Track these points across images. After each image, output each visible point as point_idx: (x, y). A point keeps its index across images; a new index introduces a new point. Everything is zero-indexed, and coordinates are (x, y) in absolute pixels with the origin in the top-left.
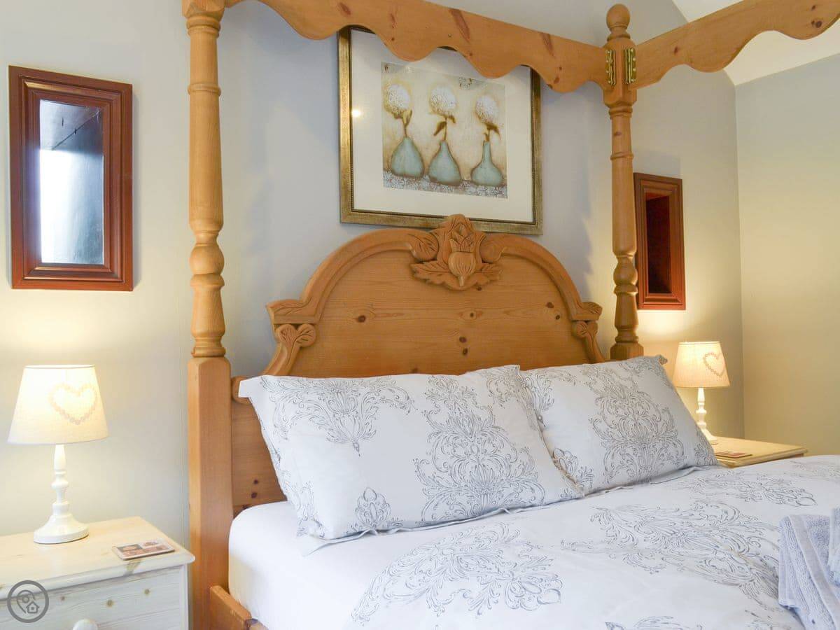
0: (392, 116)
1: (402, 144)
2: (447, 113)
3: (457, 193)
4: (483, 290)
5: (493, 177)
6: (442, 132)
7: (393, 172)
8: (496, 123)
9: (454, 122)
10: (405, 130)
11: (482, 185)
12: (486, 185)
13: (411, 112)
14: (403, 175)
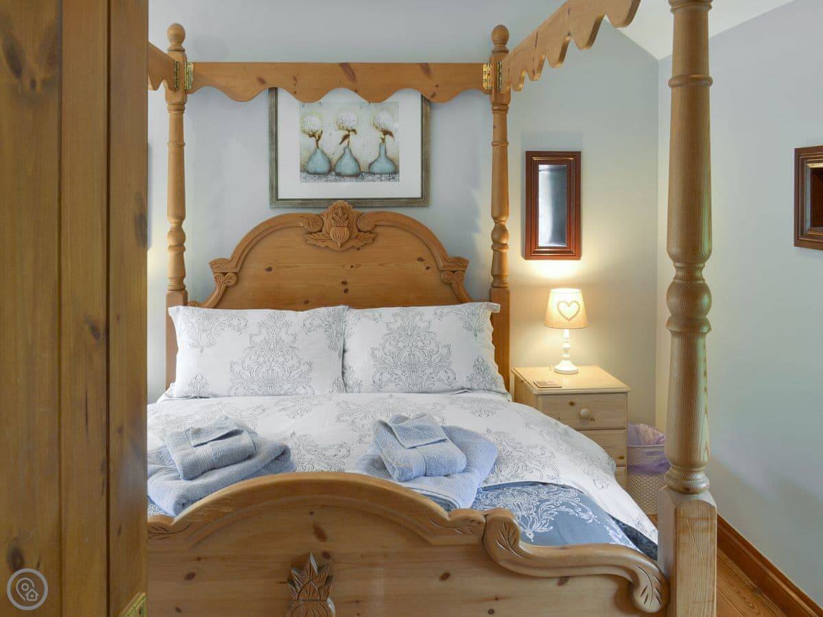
0: (308, 136)
1: (315, 152)
2: (349, 129)
3: (357, 181)
4: (361, 250)
5: (388, 167)
6: (346, 142)
7: (308, 172)
8: (390, 129)
9: (356, 133)
10: (317, 144)
11: (377, 174)
12: (381, 174)
13: (322, 132)
14: (315, 173)
